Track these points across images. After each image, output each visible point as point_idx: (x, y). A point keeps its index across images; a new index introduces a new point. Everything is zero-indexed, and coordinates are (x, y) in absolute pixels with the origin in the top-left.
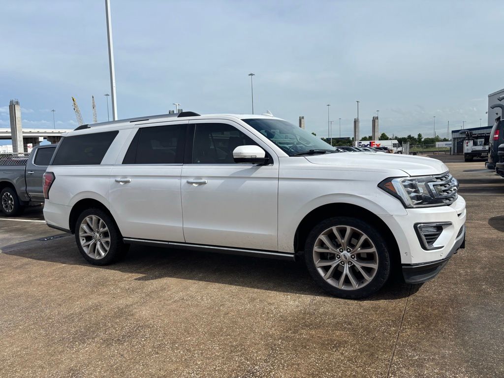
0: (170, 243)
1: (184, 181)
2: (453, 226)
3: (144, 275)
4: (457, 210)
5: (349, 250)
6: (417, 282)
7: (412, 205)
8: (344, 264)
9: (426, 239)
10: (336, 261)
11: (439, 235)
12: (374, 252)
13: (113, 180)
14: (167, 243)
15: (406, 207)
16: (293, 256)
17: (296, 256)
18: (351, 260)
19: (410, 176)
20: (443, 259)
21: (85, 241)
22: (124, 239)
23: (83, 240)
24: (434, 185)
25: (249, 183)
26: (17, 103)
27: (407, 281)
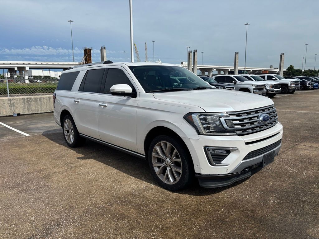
0: (96, 140)
1: (98, 104)
2: (239, 151)
3: (84, 156)
4: (244, 139)
5: (170, 158)
6: (207, 187)
7: (204, 133)
8: (167, 167)
9: (212, 158)
10: (163, 164)
11: (227, 156)
12: (180, 162)
13: (73, 100)
14: (95, 139)
15: (199, 133)
16: (144, 157)
17: (146, 157)
18: (171, 164)
19: (206, 112)
20: (229, 174)
21: (67, 133)
22: (80, 134)
23: (66, 132)
24: (225, 120)
25: (124, 108)
26: (104, 48)
27: (201, 185)
